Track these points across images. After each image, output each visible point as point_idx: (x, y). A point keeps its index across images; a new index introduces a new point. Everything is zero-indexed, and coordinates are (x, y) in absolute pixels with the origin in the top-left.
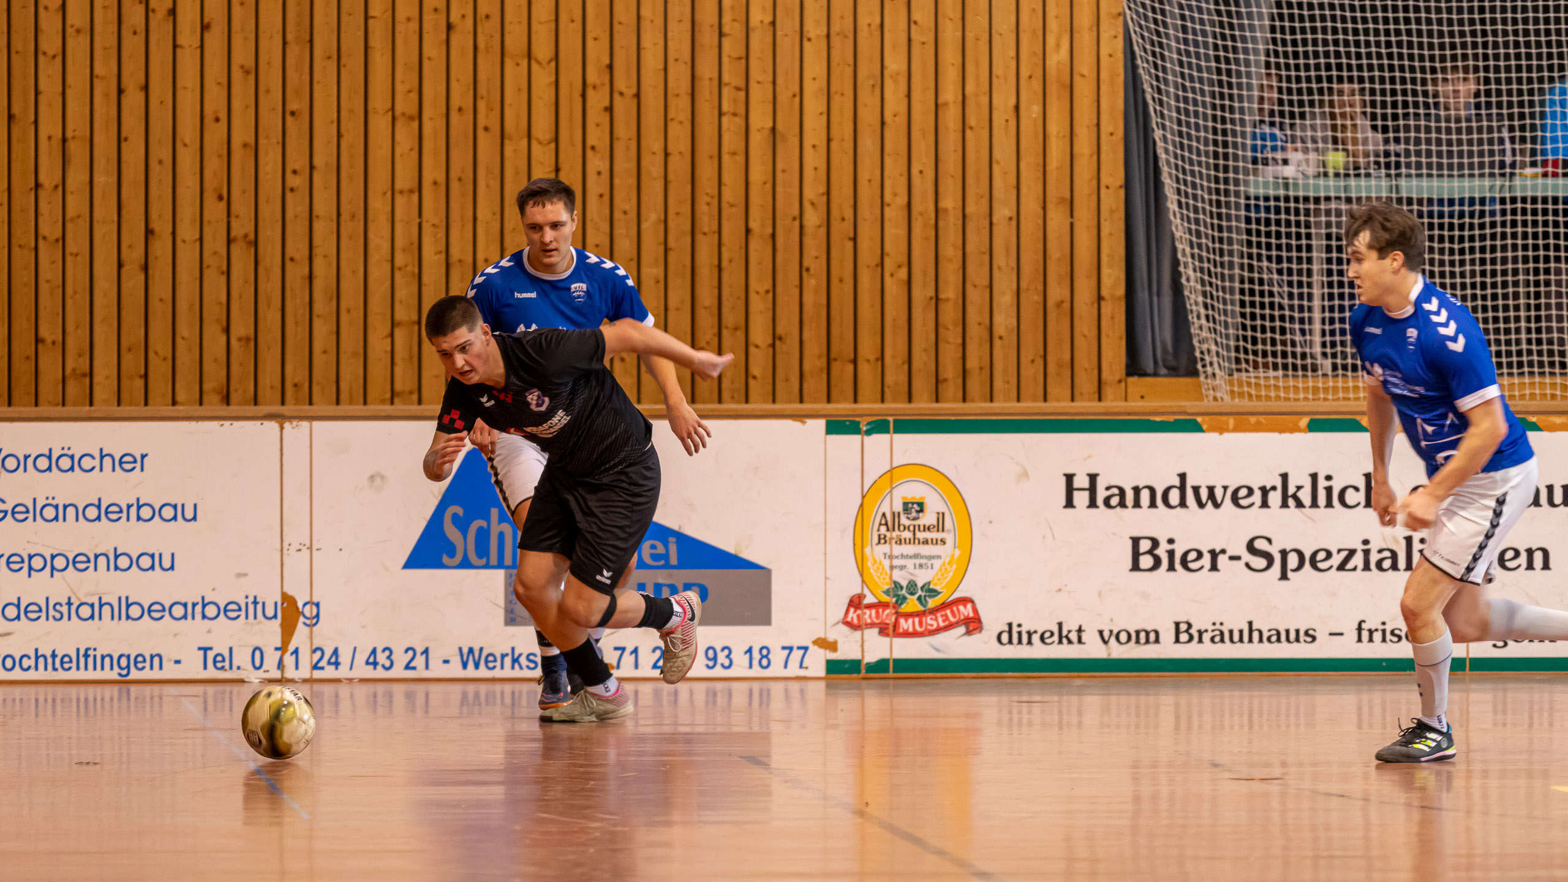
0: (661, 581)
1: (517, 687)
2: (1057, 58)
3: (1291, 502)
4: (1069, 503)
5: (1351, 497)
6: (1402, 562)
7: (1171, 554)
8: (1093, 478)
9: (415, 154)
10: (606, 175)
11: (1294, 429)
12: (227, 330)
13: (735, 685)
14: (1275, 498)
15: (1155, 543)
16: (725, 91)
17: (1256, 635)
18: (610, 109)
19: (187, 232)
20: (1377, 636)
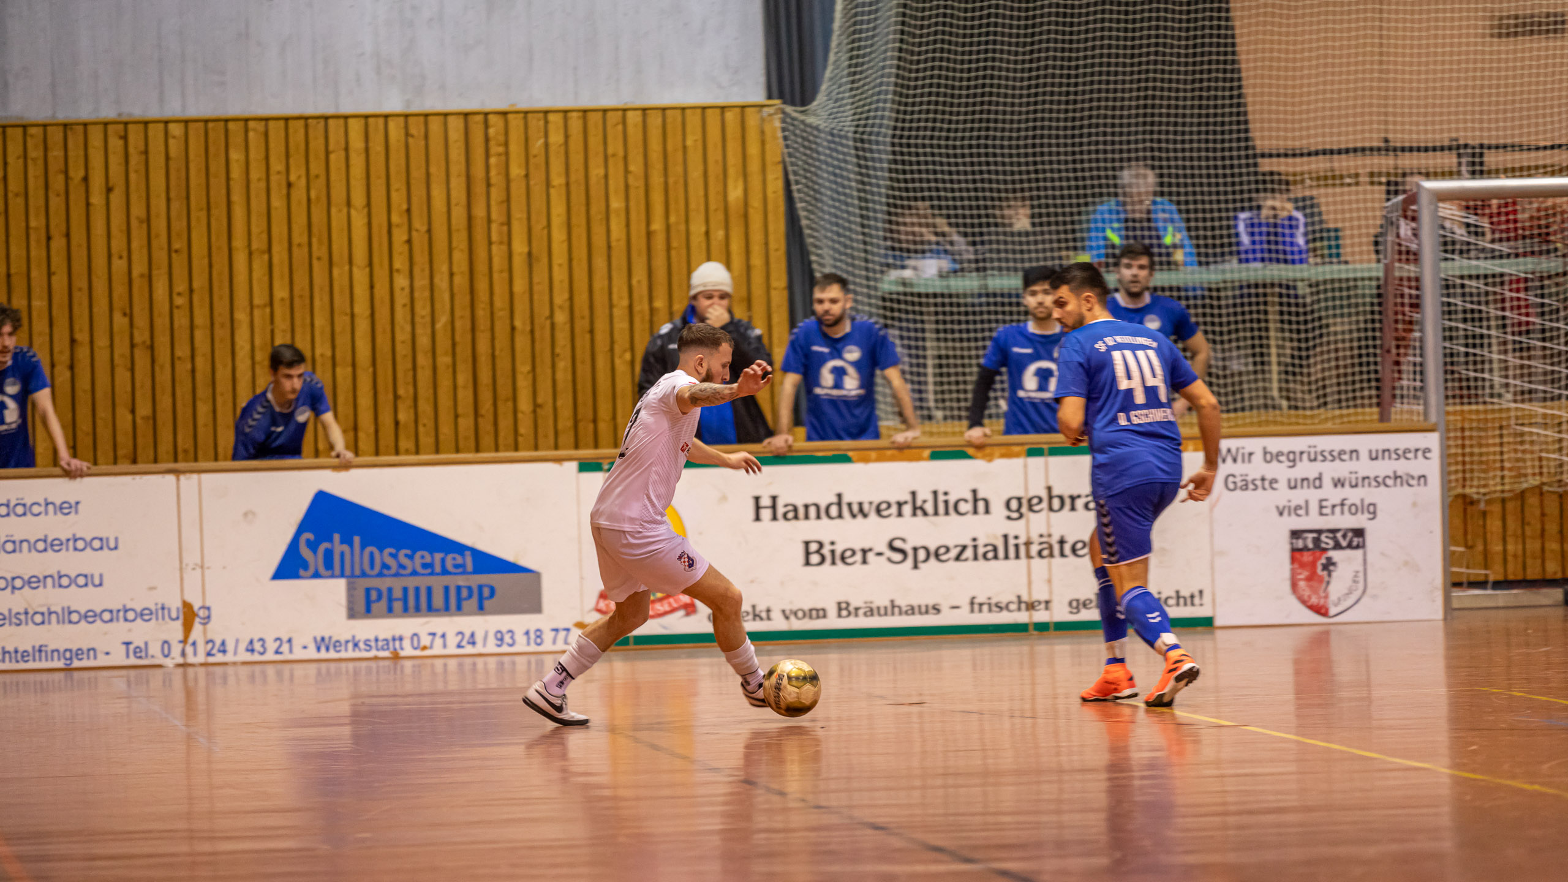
0: (461, 583)
1: (358, 664)
2: (735, 193)
3: (919, 512)
4: (758, 518)
5: (963, 507)
6: (1001, 553)
7: (833, 552)
8: (774, 498)
9: (266, 278)
10: (407, 290)
11: (919, 459)
12: (133, 411)
13: (518, 659)
14: (907, 509)
15: (821, 545)
16: (494, 227)
17: (896, 610)
18: (409, 241)
19: (102, 342)
20: (985, 608)
